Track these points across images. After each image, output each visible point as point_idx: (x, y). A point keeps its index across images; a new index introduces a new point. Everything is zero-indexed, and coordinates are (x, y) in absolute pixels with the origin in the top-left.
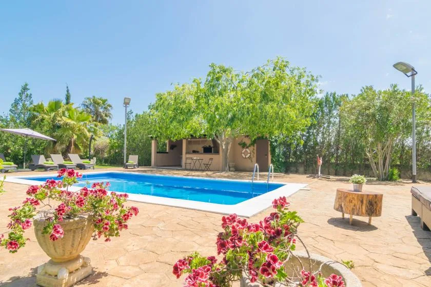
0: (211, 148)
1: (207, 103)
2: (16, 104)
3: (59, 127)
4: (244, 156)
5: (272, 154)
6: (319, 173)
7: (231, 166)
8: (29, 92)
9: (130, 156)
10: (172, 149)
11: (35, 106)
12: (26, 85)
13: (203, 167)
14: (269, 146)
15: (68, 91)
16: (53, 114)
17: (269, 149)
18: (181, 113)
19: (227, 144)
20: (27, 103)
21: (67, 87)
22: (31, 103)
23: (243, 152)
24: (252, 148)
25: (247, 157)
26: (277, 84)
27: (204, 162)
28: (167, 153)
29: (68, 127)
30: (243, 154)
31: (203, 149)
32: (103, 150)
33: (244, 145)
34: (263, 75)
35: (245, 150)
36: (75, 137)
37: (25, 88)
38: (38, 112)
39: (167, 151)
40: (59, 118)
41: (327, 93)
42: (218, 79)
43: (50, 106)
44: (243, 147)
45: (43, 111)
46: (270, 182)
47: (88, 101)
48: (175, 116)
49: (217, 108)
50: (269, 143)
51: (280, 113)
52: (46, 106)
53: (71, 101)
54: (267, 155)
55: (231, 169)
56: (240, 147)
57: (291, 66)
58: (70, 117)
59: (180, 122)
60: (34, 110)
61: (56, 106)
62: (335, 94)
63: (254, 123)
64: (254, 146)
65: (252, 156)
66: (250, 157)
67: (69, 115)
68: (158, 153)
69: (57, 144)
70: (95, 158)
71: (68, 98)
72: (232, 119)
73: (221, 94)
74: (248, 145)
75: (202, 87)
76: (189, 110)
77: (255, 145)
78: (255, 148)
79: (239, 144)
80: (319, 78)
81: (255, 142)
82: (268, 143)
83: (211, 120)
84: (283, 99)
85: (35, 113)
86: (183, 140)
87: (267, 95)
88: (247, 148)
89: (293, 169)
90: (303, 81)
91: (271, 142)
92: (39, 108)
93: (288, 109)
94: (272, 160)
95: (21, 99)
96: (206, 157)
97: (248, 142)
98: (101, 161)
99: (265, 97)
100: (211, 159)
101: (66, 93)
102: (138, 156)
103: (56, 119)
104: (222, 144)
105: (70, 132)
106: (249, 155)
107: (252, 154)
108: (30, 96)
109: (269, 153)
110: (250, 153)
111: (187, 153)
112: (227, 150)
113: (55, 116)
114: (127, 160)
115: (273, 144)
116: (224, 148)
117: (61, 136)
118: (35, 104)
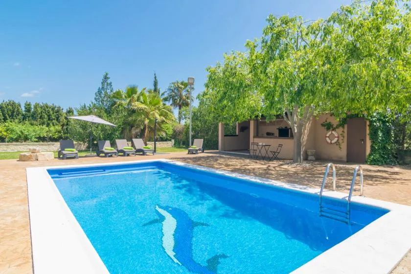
0: (288, 130)
1: (264, 72)
2: (99, 92)
3: (134, 111)
4: (329, 141)
5: (371, 139)
7: (309, 153)
8: (109, 81)
10: (243, 131)
11: (114, 93)
12: (107, 74)
13: (271, 155)
14: (368, 128)
16: (128, 100)
17: (368, 132)
18: (232, 89)
19: (300, 127)
20: (108, 91)
22: (111, 91)
23: (328, 135)
24: (340, 130)
25: (333, 142)
26: (378, 29)
27: (271, 149)
28: (237, 136)
29: (141, 111)
30: (327, 139)
31: (278, 131)
32: (180, 132)
33: (329, 127)
35: (330, 133)
36: (147, 121)
37: (106, 78)
38: (117, 98)
39: (237, 134)
40: (133, 104)
42: (278, 36)
43: (128, 93)
44: (328, 129)
45: (121, 97)
47: (172, 85)
48: (225, 93)
49: (277, 78)
50: (368, 123)
51: (382, 76)
52: (124, 93)
54: (364, 140)
55: (310, 158)
56: (324, 129)
58: (144, 103)
60: (114, 97)
61: (132, 91)
63: (335, 96)
64: (343, 127)
65: (340, 141)
66: (337, 143)
67: (144, 100)
68: (225, 136)
69: (133, 128)
71: (155, 84)
72: (299, 93)
73: (281, 57)
74: (335, 126)
75: (259, 51)
76: (241, 84)
77: (346, 126)
78: (346, 130)
79: (323, 125)
81: (344, 122)
82: (366, 123)
83: (270, 95)
84: (389, 52)
85: (115, 100)
86: (251, 121)
87: (359, 49)
88: (334, 129)
89: (409, 160)
91: (371, 122)
92: (118, 95)
93: (400, 68)
94: (372, 147)
95: (103, 88)
96: (274, 143)
97: (335, 121)
99: (354, 53)
100: (280, 145)
101: (154, 79)
102: (203, 140)
103: (131, 105)
104: (294, 126)
105: (143, 116)
106: (336, 139)
107: (341, 138)
108: (110, 84)
109: (368, 137)
110: (338, 137)
111: (254, 137)
112: (300, 134)
113: (130, 101)
114: (192, 144)
115: (375, 124)
116: (296, 131)
117: (135, 121)
118: (114, 92)
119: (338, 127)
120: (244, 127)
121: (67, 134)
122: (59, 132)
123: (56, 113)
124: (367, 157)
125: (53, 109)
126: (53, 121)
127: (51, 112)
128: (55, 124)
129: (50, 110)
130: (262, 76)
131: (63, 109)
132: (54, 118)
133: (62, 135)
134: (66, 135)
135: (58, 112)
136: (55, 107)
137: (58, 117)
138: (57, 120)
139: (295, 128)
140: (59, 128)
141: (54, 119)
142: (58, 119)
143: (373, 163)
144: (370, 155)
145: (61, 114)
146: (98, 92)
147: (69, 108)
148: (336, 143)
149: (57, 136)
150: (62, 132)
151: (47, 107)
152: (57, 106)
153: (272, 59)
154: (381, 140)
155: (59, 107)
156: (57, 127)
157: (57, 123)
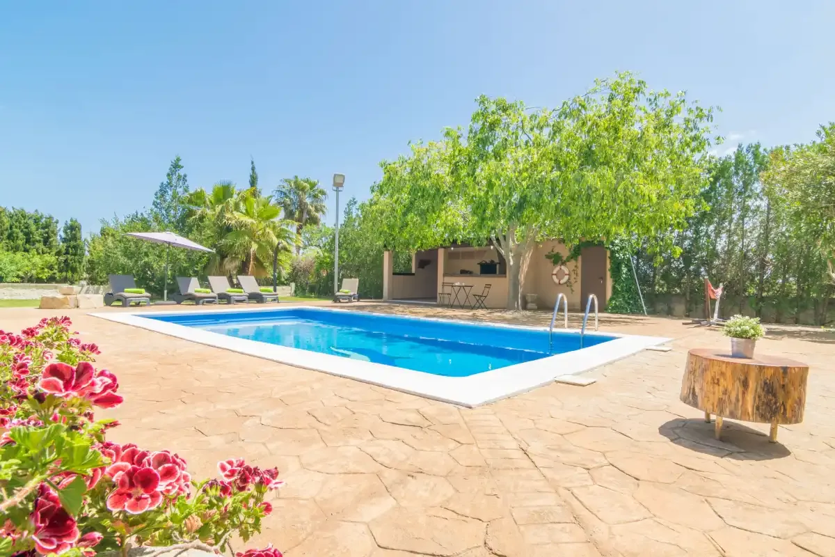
0: (496, 265)
1: (472, 174)
2: (163, 191)
3: (229, 229)
4: (556, 280)
5: (613, 276)
6: (716, 315)
7: (529, 299)
8: (181, 172)
9: (345, 280)
10: (423, 268)
11: (191, 195)
12: (178, 160)
13: (473, 302)
14: (608, 261)
15: (253, 169)
16: (219, 208)
17: (608, 266)
18: (423, 196)
19: (518, 256)
20: (180, 190)
21: (252, 163)
22: (186, 191)
23: (555, 272)
24: (572, 264)
25: (562, 282)
26: (616, 130)
27: (474, 291)
28: (414, 274)
29: (243, 229)
30: (554, 277)
31: (479, 267)
32: (306, 271)
33: (556, 259)
34: (583, 111)
35: (558, 268)
36: (254, 247)
37: (176, 166)
38: (196, 204)
39: (413, 271)
40: (228, 215)
41: (740, 146)
42: (492, 127)
43: (216, 195)
44: (555, 263)
45: (204, 203)
46: (586, 332)
47: (285, 185)
48: (412, 203)
49: (490, 185)
50: (608, 254)
51: (619, 190)
52: (209, 195)
53: (259, 186)
54: (603, 278)
55: (529, 306)
56: (549, 263)
57: (649, 91)
58: (247, 213)
59: (423, 214)
60: (190, 202)
61: (224, 193)
62: (758, 147)
63: (567, 212)
64: (576, 260)
65: (572, 280)
66: (568, 283)
67: (246, 210)
68: (394, 274)
69: (226, 259)
70: (293, 285)
71: (253, 182)
72: (521, 206)
73: (497, 156)
74: (565, 259)
75: (464, 144)
76: (438, 190)
77: (580, 258)
78: (579, 264)
79: (548, 257)
80: (715, 114)
81: (576, 252)
82: (605, 254)
83: (479, 208)
84: (629, 159)
85: (192, 207)
86: (440, 250)
87: (593, 152)
88: (564, 263)
89: (660, 306)
90: (677, 121)
91: (613, 252)
92: (198, 198)
93: (639, 180)
94: (614, 288)
95: (170, 183)
96: (479, 283)
97: (565, 252)
98: (304, 290)
99: (588, 157)
100: (488, 286)
101: (251, 171)
102: (358, 280)
103: (224, 217)
104: (508, 256)
105: (247, 238)
106: (567, 277)
107: (573, 276)
108: (184, 178)
109: (608, 274)
110: (569, 275)
111: (445, 275)
112: (518, 267)
113: (222, 211)
114: (340, 287)
115: (617, 255)
116: (512, 263)
117: (232, 246)
118: (192, 192)
119: (569, 259)
120: (427, 260)
121: (67, 271)
122: (51, 268)
123: (43, 228)
124: (607, 303)
125: (36, 221)
126: (37, 245)
127: (33, 228)
128: (40, 251)
129: (31, 222)
130: (468, 181)
131: (57, 222)
132: (38, 238)
133: (55, 274)
134: (64, 274)
135: (47, 226)
136: (41, 217)
137: (48, 237)
138: (45, 244)
139: (511, 258)
140: (51, 258)
141: (39, 241)
142: (46, 241)
143: (615, 311)
144: (611, 299)
145: (53, 232)
146: (161, 190)
147: (71, 220)
148: (566, 283)
149: (47, 275)
150: (56, 267)
151: (24, 217)
152: (46, 214)
153: (483, 157)
154: (625, 279)
155: (51, 218)
156: (47, 257)
157: (46, 249)
